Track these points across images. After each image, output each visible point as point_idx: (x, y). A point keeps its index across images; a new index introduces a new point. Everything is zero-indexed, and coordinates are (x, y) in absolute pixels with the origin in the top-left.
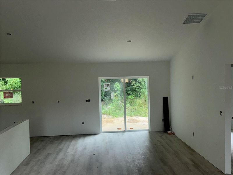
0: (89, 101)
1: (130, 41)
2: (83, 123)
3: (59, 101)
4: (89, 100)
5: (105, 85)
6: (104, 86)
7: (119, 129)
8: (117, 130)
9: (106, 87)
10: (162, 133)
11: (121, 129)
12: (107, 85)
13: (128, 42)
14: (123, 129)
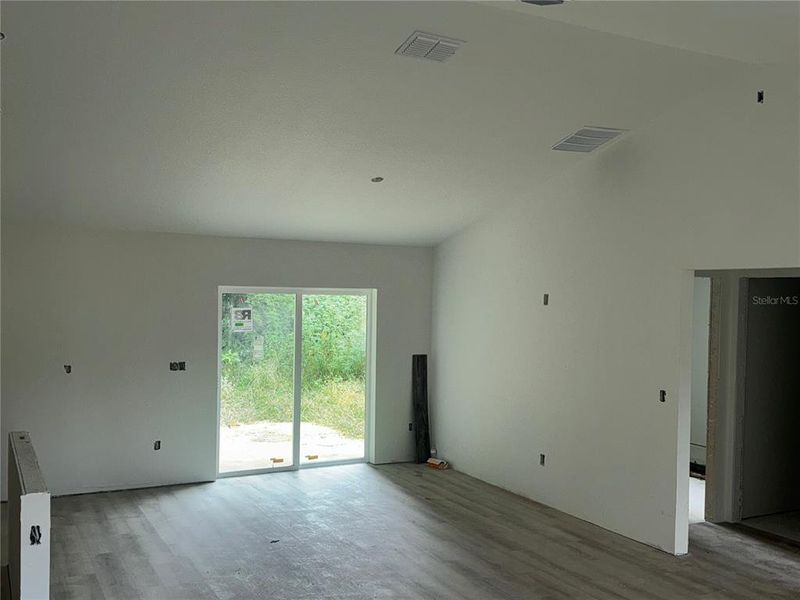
0: (182, 366)
1: (379, 179)
2: (158, 446)
3: (69, 369)
4: (180, 363)
5: (236, 312)
6: (233, 315)
7: (275, 461)
8: (270, 465)
9: (238, 321)
10: (408, 465)
11: (281, 461)
12: (244, 312)
13: (373, 180)
14: (288, 462)
